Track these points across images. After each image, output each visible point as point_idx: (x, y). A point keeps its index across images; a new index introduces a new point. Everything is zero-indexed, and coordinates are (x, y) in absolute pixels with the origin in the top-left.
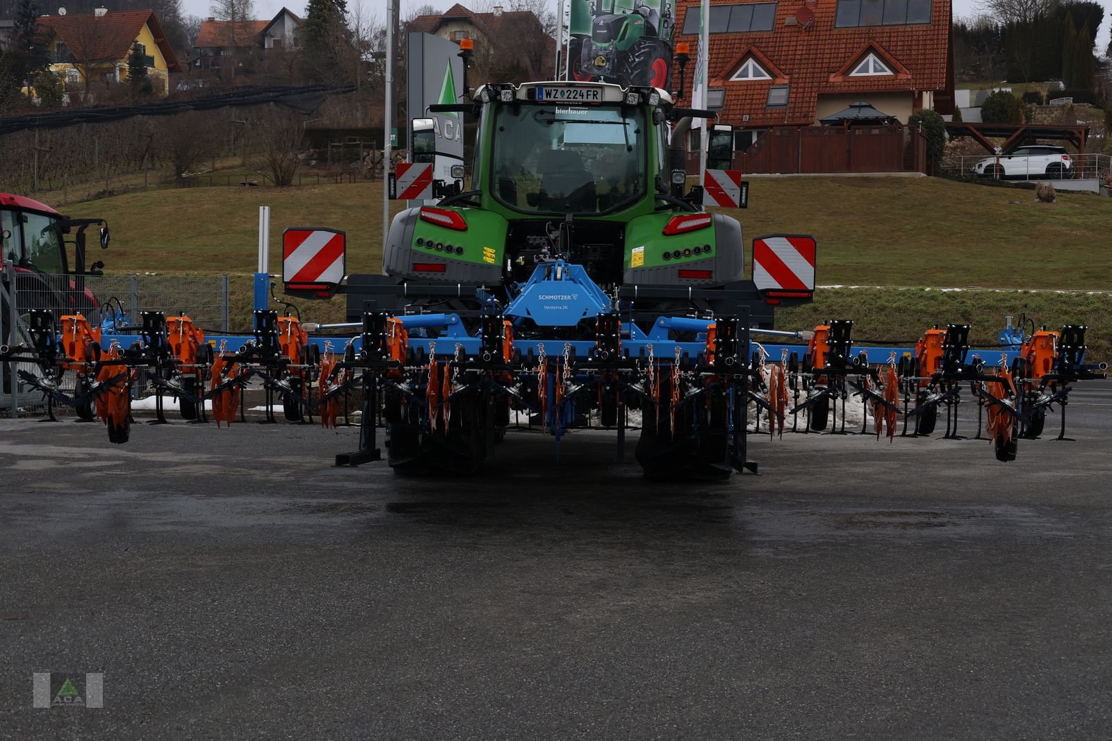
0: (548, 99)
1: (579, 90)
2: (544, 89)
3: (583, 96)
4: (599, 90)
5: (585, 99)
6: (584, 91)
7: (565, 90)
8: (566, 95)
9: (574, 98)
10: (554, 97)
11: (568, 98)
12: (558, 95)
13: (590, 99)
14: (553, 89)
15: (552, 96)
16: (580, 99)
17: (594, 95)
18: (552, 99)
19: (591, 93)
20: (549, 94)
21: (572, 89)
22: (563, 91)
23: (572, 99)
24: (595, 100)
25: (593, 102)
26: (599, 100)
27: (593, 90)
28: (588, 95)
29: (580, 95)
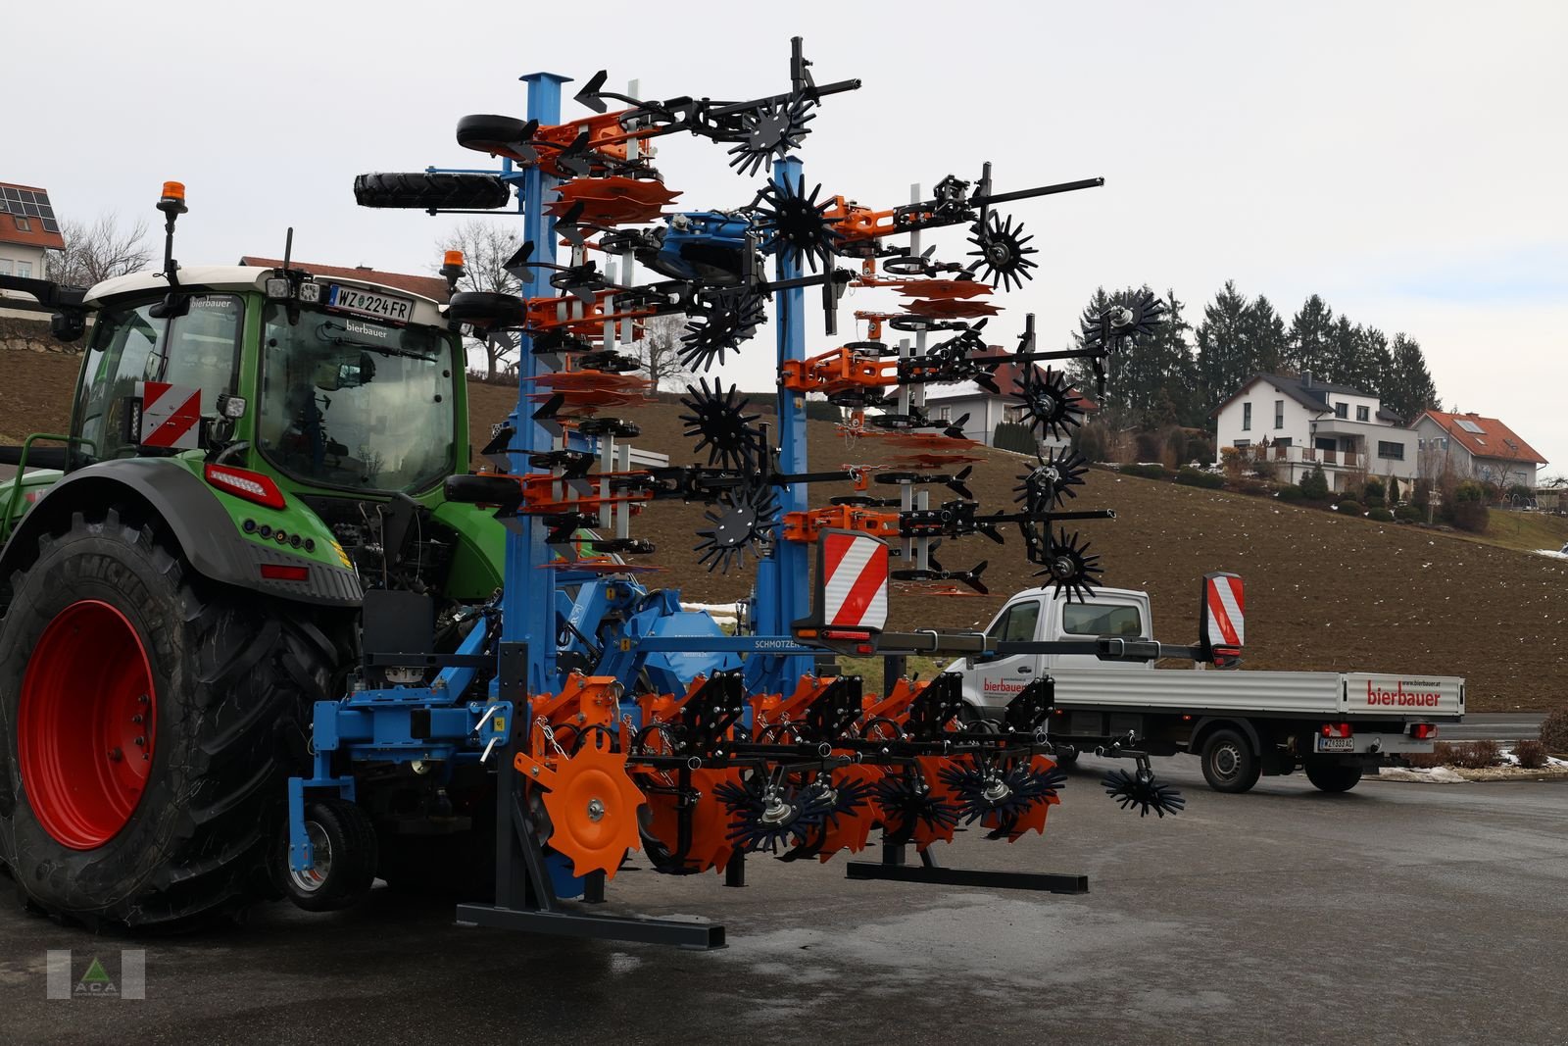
0: (342, 306)
1: (383, 299)
2: (340, 289)
3: (386, 309)
4: (408, 305)
5: (387, 315)
6: (390, 302)
7: (367, 295)
8: (366, 303)
9: (375, 310)
10: (350, 305)
11: (367, 309)
12: (356, 303)
13: (395, 316)
14: (351, 291)
15: (348, 302)
16: (381, 313)
17: (401, 311)
18: (346, 307)
19: (397, 307)
20: (344, 299)
21: (375, 297)
22: (362, 298)
23: (371, 312)
24: (401, 318)
25: (398, 321)
26: (405, 319)
27: (401, 302)
28: (393, 309)
29: (383, 308)
